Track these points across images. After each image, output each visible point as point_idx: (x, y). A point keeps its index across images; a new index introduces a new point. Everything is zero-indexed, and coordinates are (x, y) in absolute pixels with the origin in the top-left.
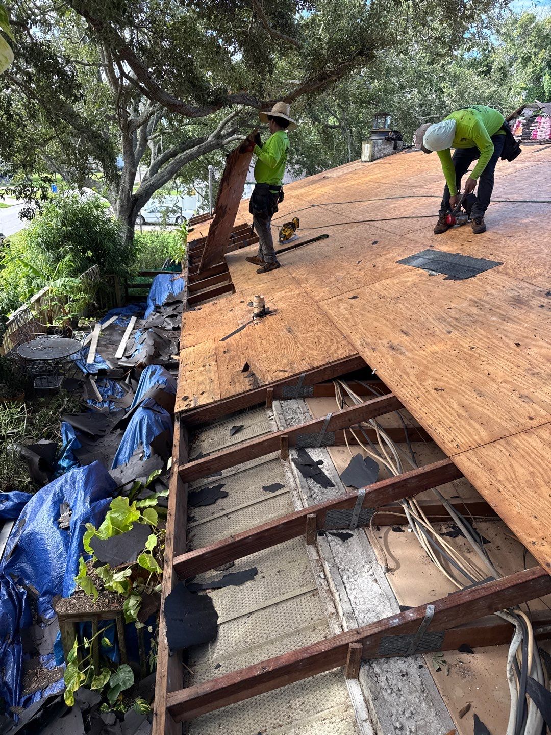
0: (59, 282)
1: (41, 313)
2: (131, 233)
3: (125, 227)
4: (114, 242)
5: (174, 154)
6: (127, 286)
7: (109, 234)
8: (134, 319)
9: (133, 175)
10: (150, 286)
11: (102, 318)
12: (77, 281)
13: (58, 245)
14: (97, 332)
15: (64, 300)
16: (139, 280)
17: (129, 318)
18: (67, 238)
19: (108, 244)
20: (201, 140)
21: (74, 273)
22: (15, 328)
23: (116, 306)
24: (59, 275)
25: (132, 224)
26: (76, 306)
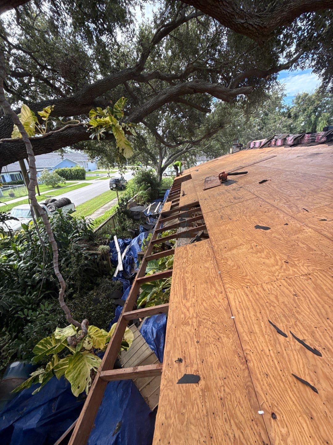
0: (141, 192)
1: (136, 200)
2: (161, 178)
3: (159, 177)
4: (156, 181)
5: (174, 154)
6: (159, 194)
7: (154, 179)
8: (160, 203)
9: (162, 162)
10: (165, 193)
11: (152, 203)
12: (145, 192)
13: (141, 182)
14: (150, 206)
15: (142, 197)
16: (162, 192)
17: (159, 202)
18: (143, 180)
19: (154, 182)
20: (182, 150)
21: (145, 190)
22: (130, 204)
23: (155, 199)
24: (141, 190)
25: (161, 176)
26: (145, 199)
